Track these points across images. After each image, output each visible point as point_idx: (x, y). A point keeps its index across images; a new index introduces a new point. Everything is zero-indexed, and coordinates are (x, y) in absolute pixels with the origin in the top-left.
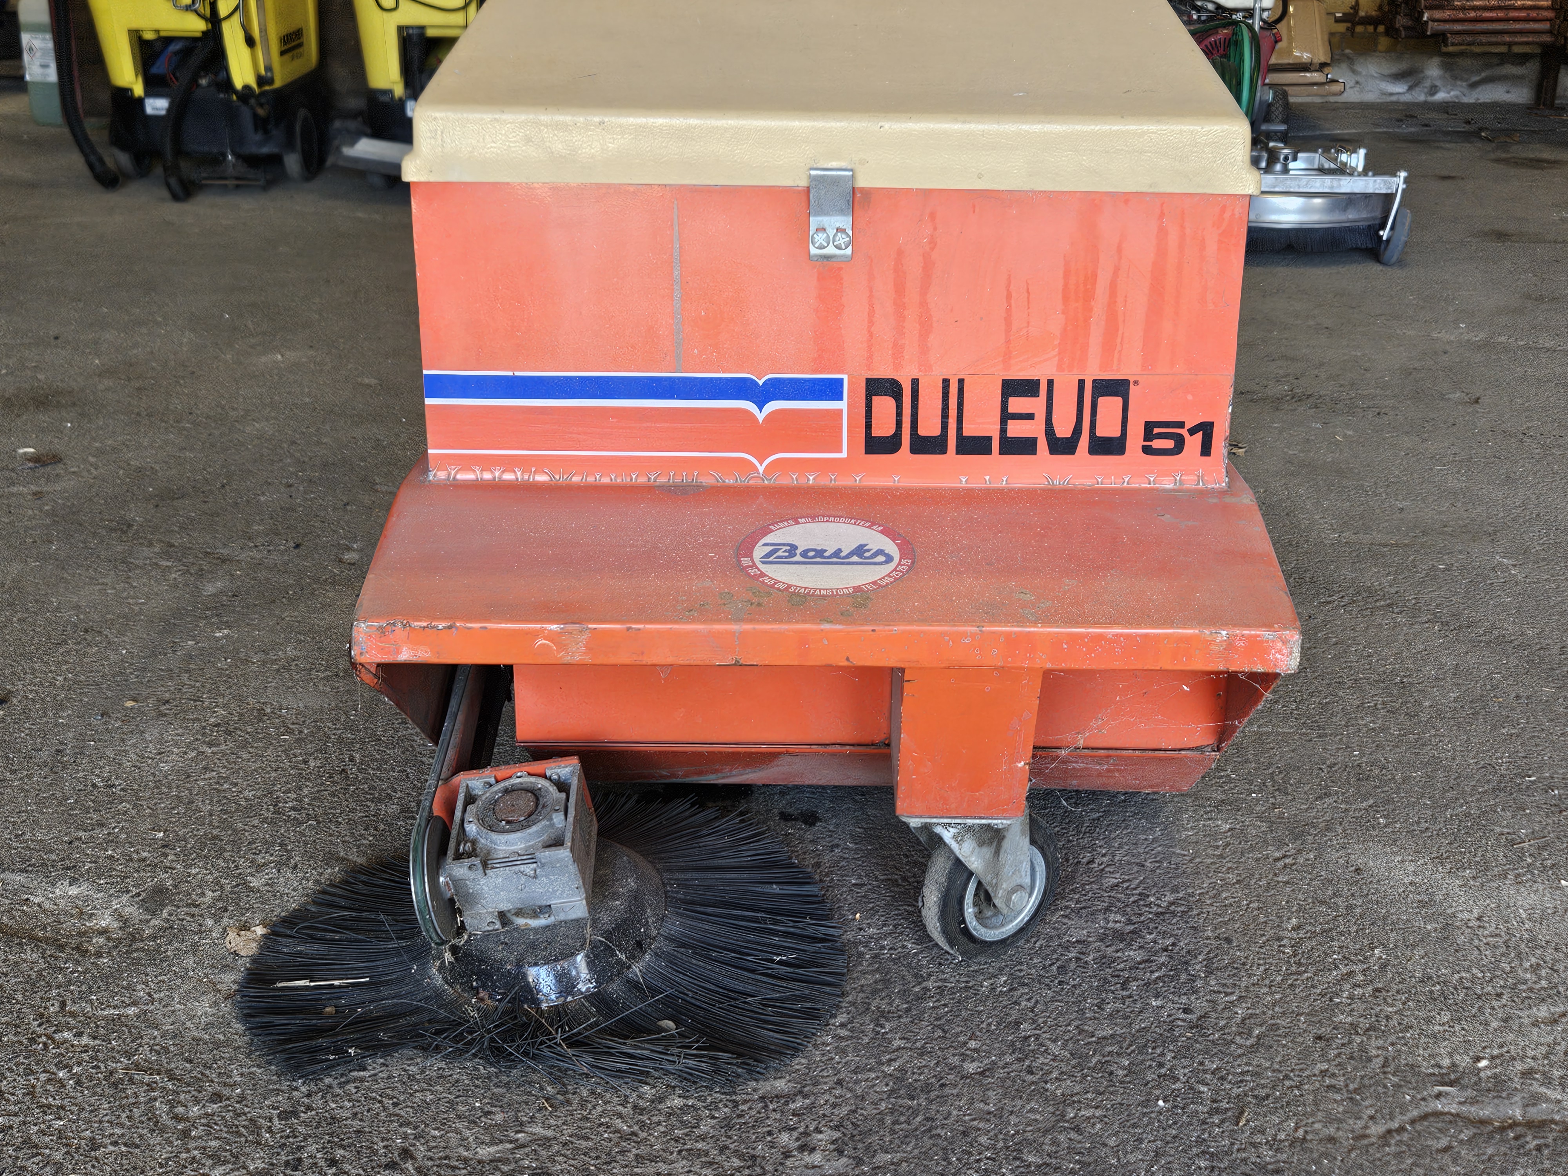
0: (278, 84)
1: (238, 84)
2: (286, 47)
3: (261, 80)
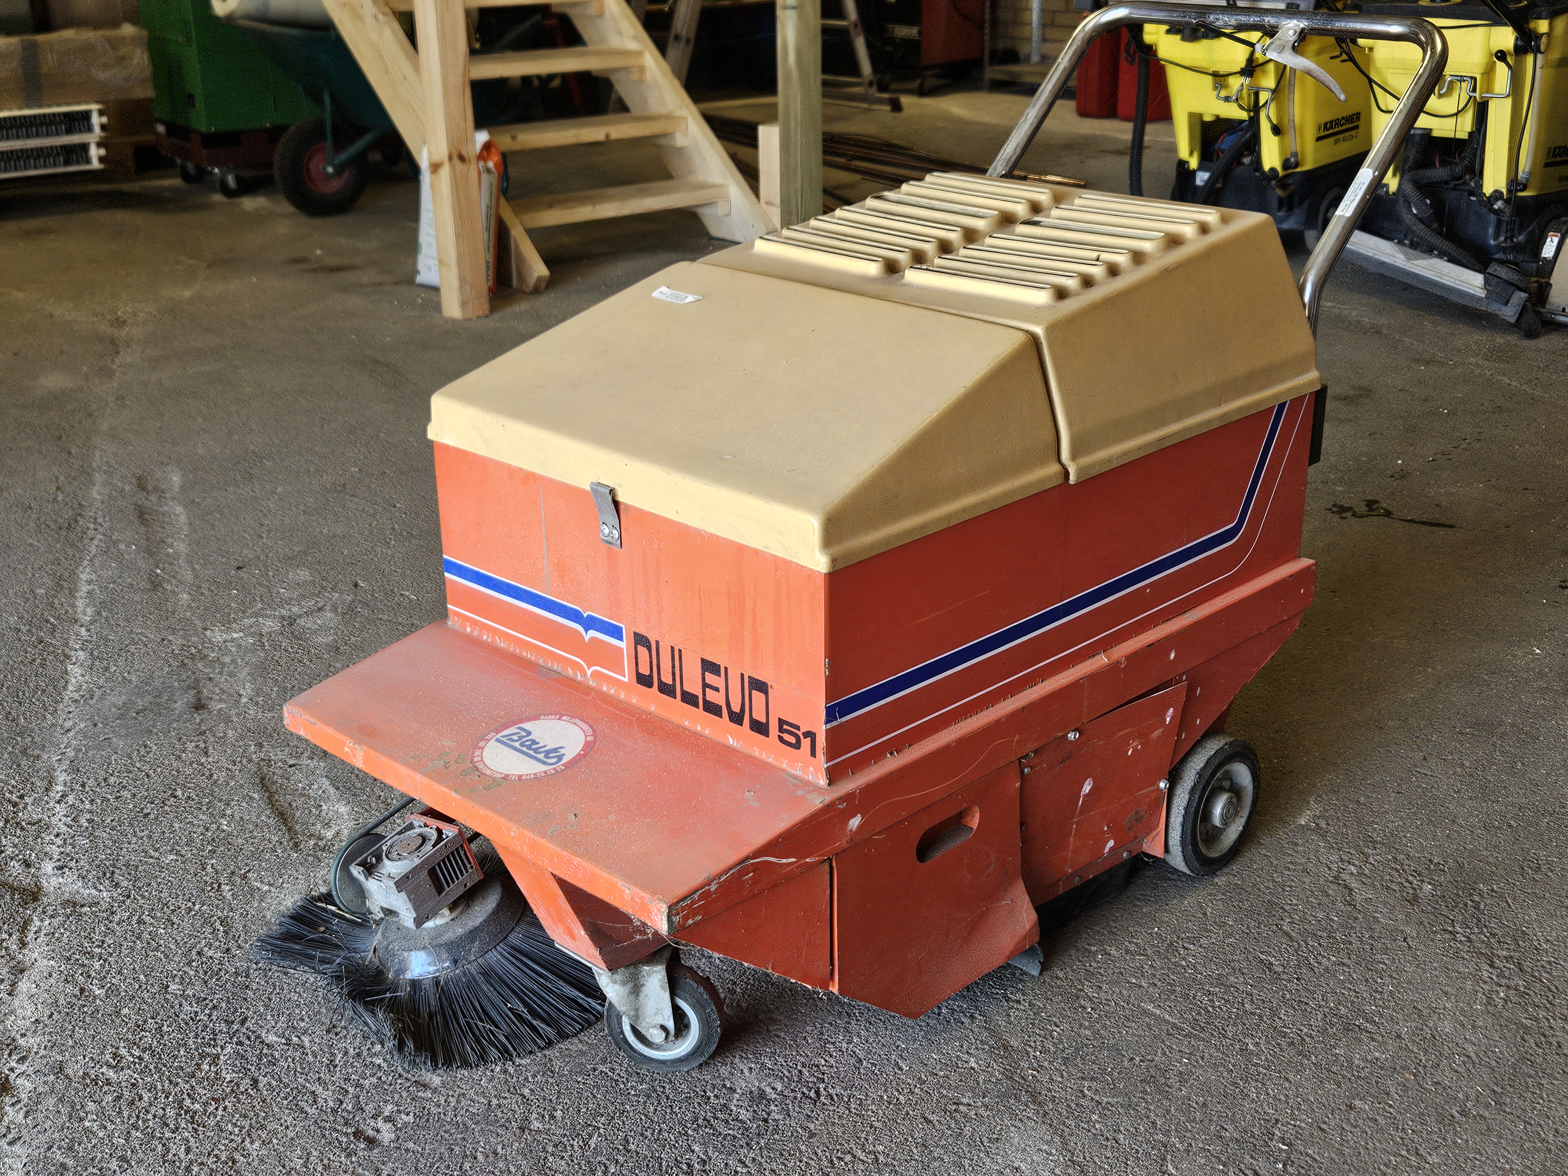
0: (1308, 165)
1: (1267, 167)
2: (1323, 134)
3: (1286, 165)
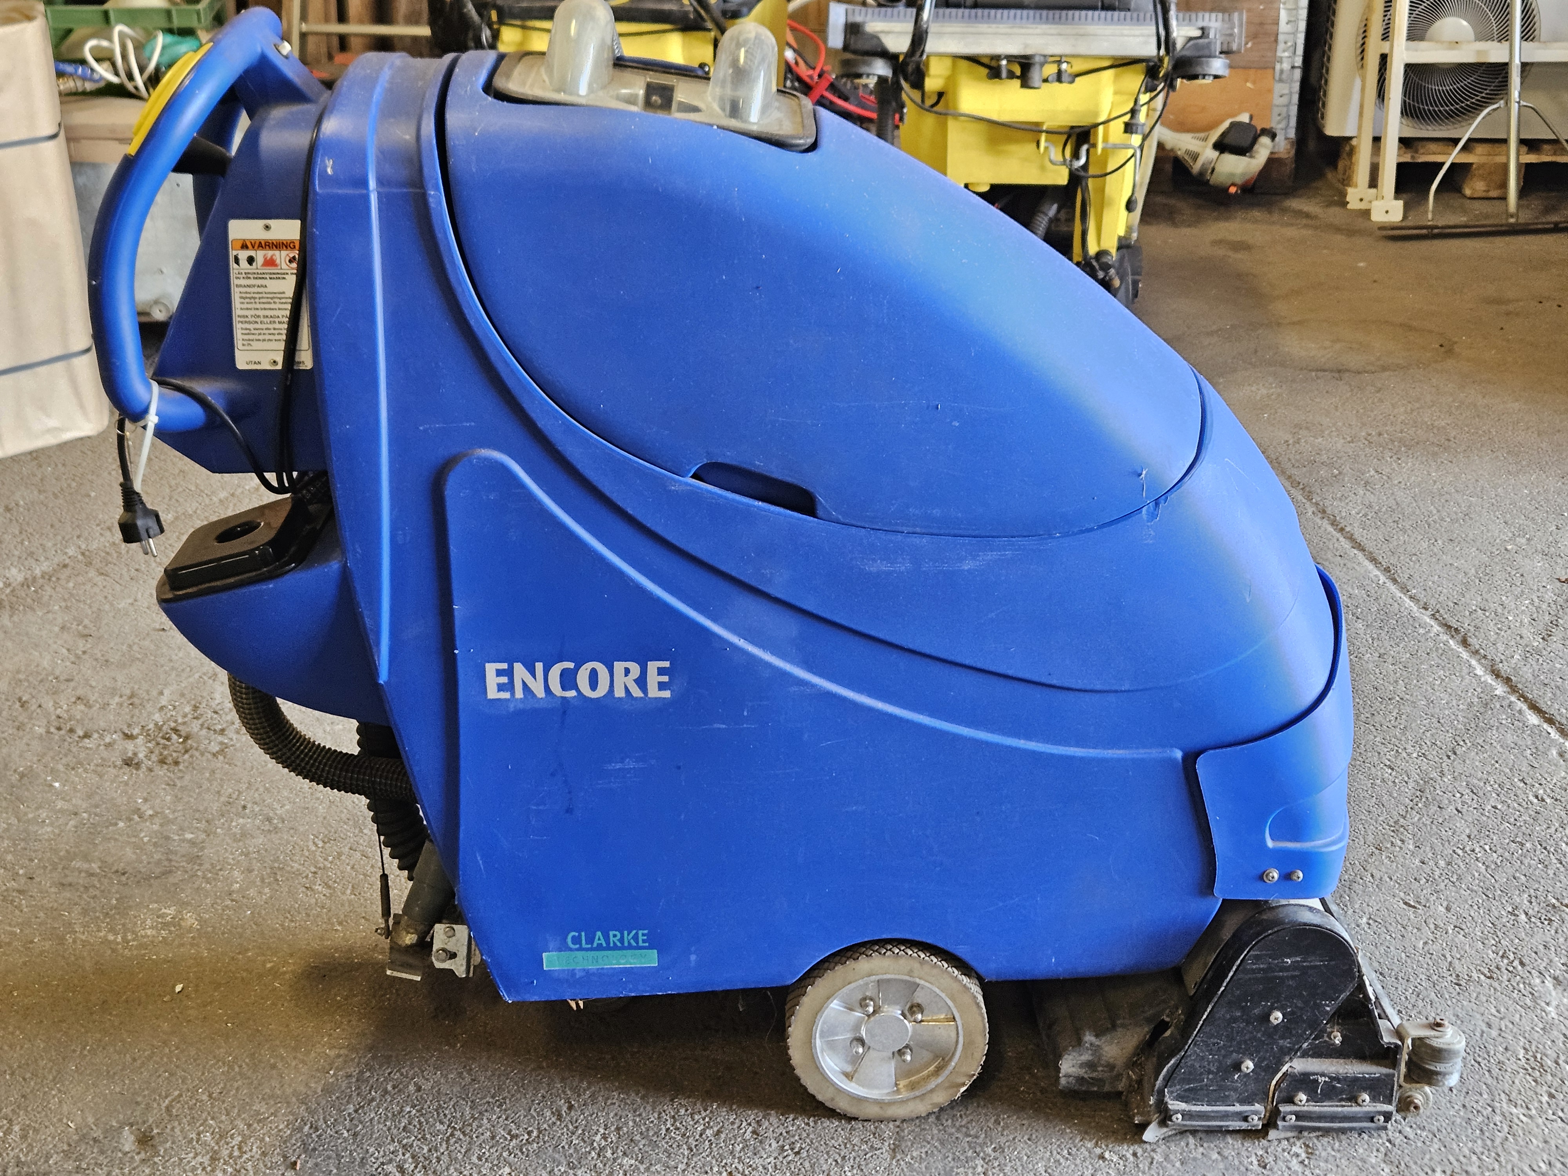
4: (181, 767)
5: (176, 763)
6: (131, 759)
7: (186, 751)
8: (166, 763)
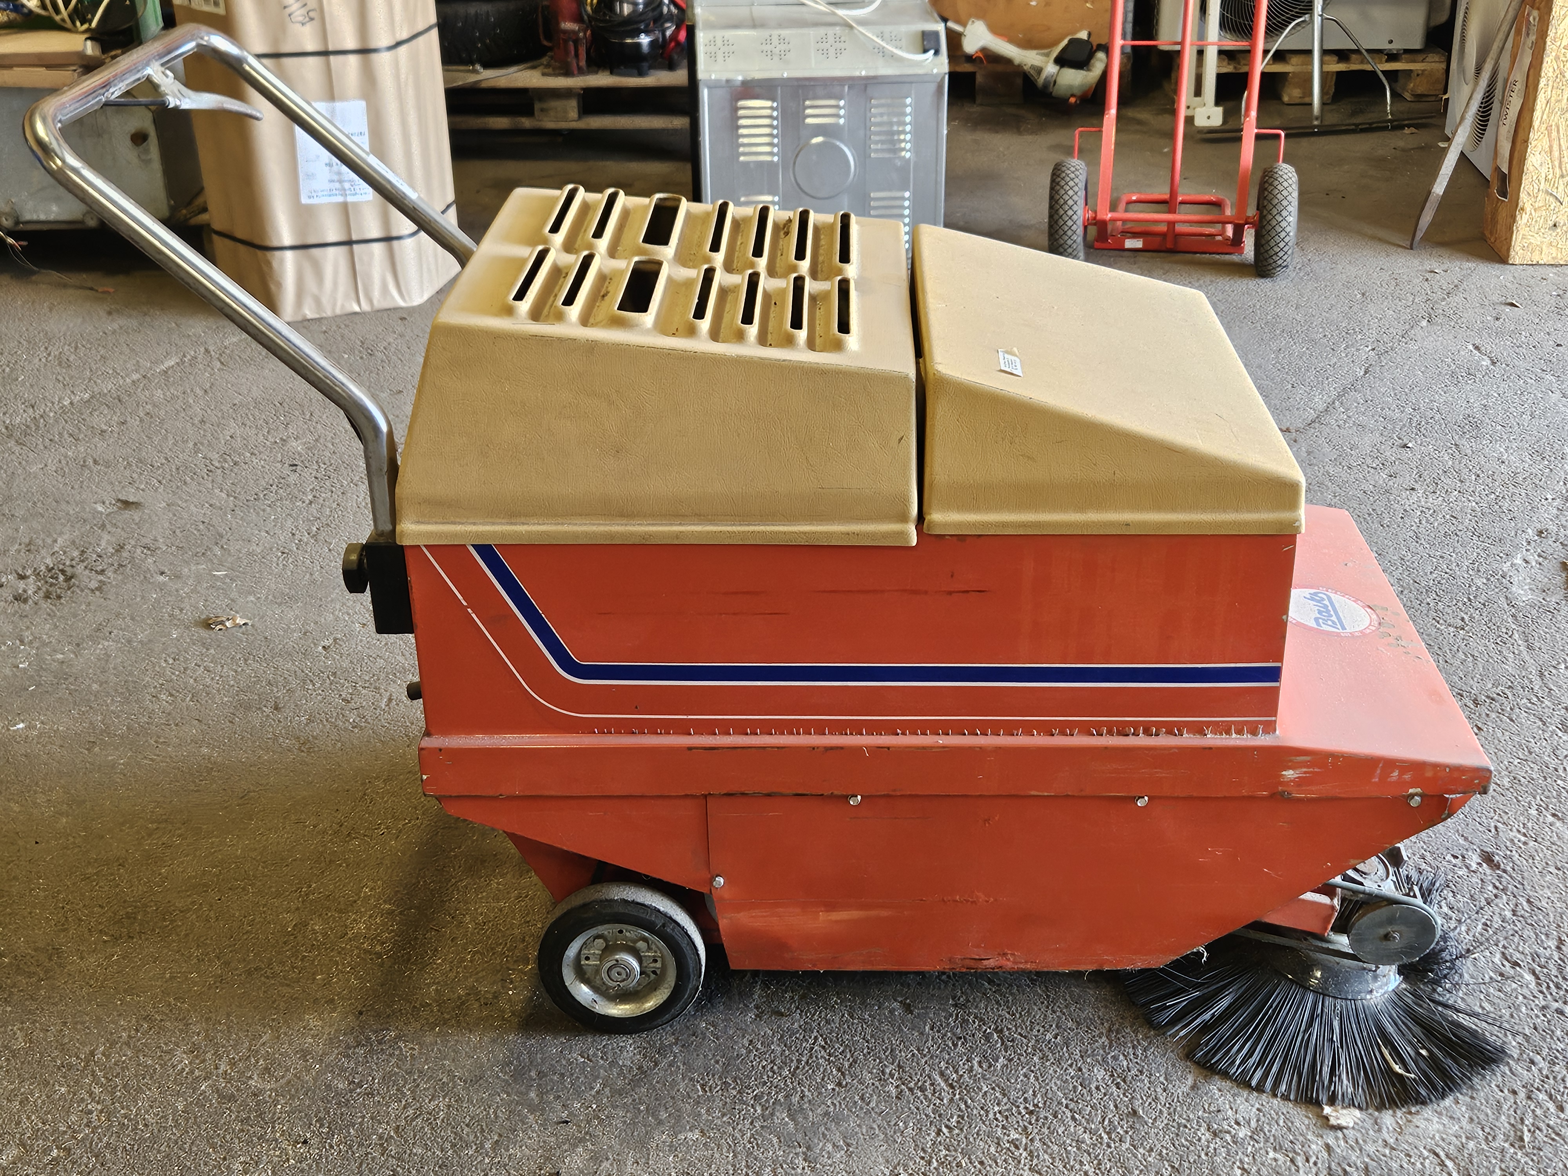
4: (62, 601)
5: (59, 597)
6: (20, 595)
7: (69, 589)
8: (50, 598)
